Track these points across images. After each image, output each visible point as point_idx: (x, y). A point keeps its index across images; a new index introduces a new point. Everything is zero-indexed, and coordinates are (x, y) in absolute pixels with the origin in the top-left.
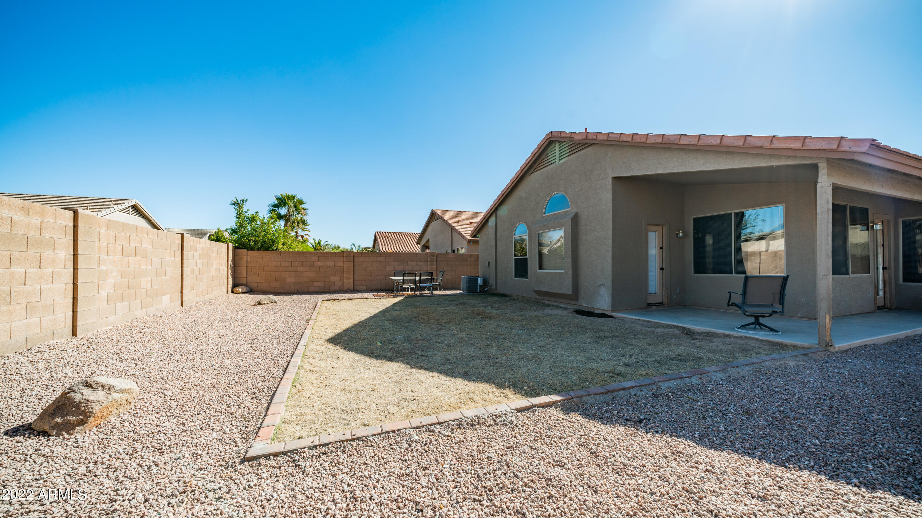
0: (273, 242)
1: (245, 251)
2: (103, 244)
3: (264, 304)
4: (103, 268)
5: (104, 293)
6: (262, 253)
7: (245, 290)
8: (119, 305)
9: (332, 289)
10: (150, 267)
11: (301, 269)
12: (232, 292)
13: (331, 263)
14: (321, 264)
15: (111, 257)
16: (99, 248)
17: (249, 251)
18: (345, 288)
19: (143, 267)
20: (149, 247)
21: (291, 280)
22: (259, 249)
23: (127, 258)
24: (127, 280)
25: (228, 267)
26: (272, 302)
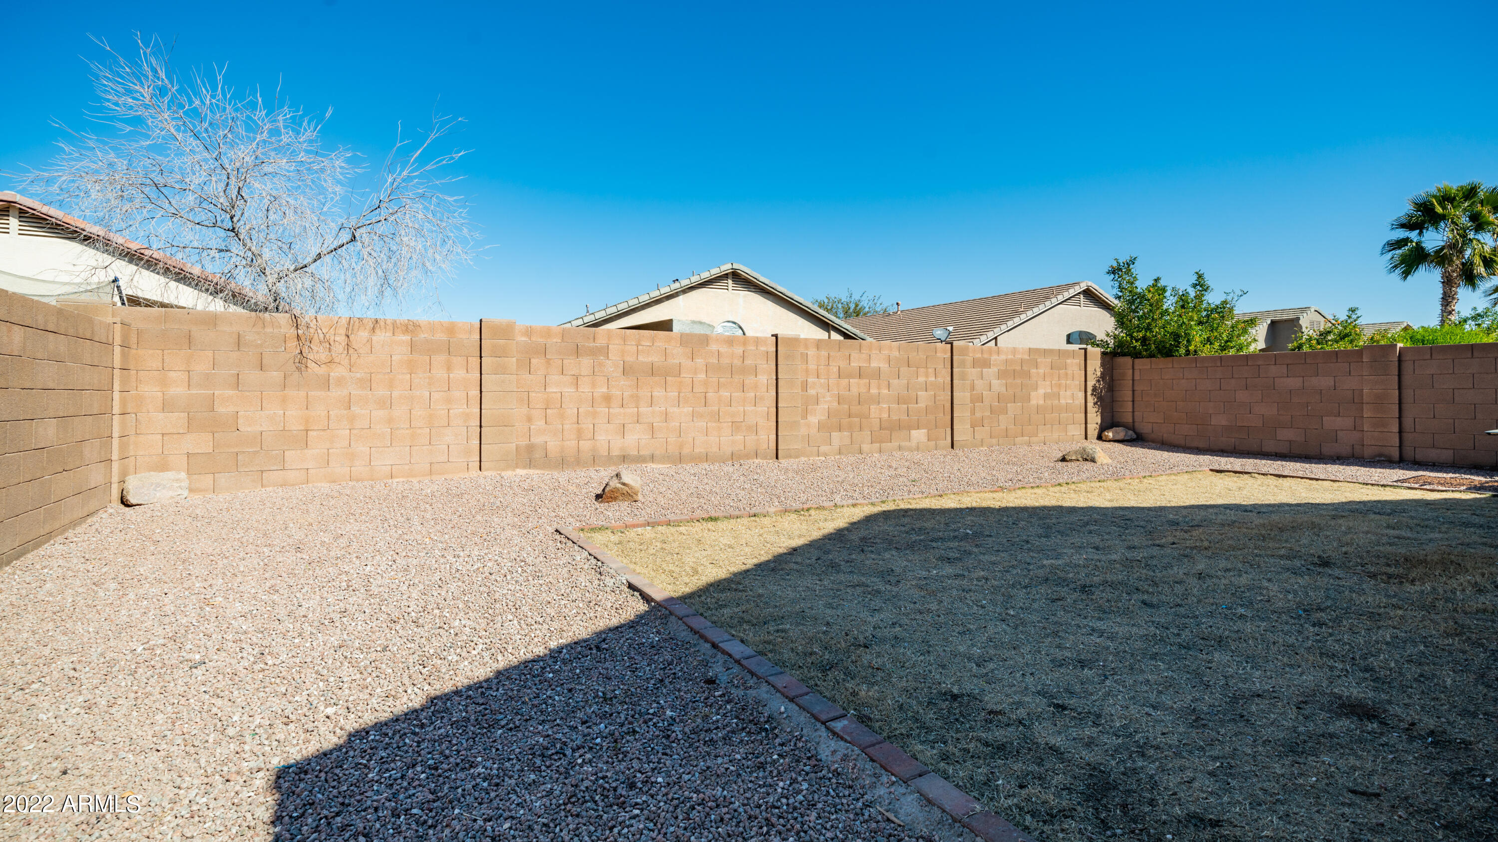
0: (1176, 336)
1: (1128, 360)
2: (812, 366)
3: (1071, 460)
4: (812, 392)
5: (813, 420)
6: (1161, 362)
7: (1121, 436)
8: (835, 435)
9: (1327, 450)
10: (885, 391)
11: (1242, 396)
12: (1100, 438)
13: (1325, 382)
14: (1294, 383)
15: (822, 381)
16: (807, 371)
17: (1137, 361)
18: (1368, 452)
19: (874, 391)
20: (884, 366)
21: (1220, 421)
22: (1151, 356)
23: (846, 381)
24: (846, 406)
25: (1086, 392)
26: (1086, 460)
